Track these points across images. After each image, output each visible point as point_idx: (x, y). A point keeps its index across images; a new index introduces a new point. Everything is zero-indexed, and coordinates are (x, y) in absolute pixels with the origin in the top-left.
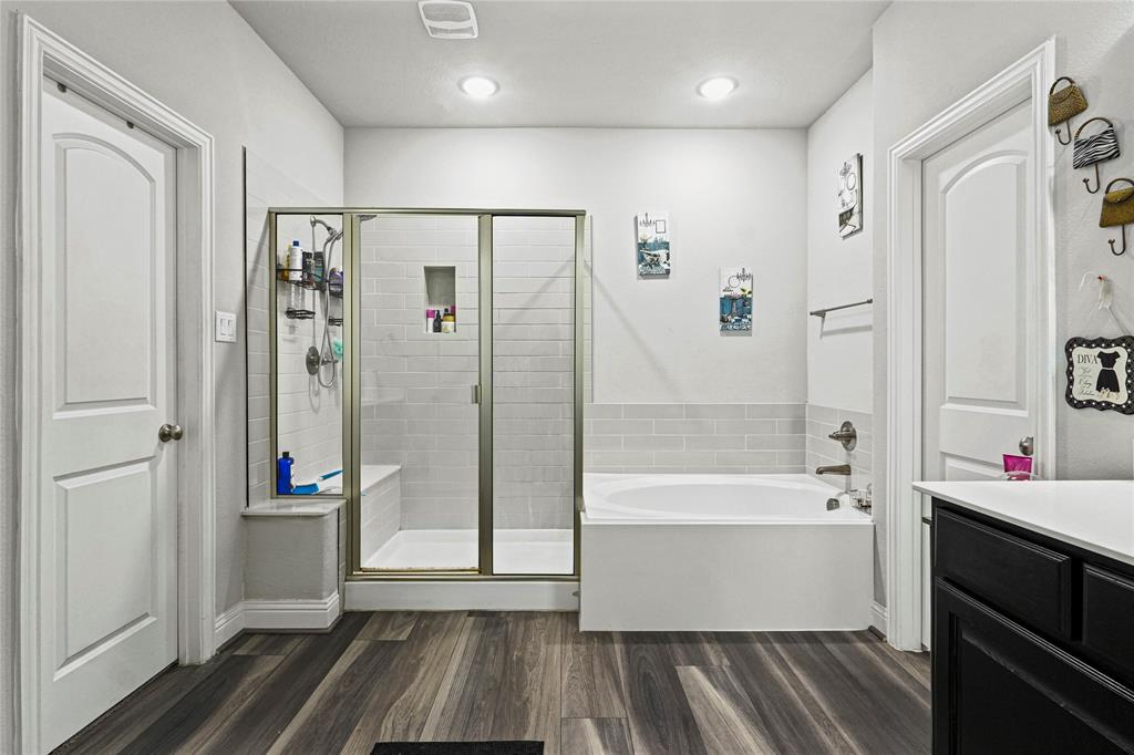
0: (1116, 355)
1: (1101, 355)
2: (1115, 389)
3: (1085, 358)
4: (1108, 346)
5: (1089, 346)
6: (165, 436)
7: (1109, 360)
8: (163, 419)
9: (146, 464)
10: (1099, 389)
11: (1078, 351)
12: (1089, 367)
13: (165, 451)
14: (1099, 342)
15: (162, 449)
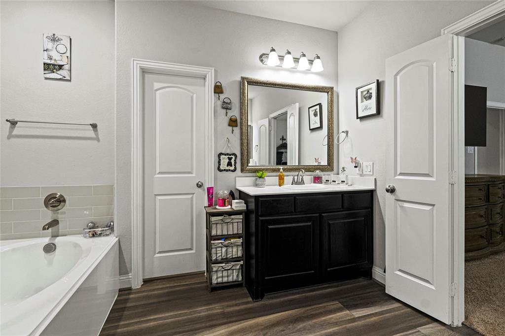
0: (232, 158)
1: (228, 158)
2: (231, 166)
3: (224, 158)
4: (230, 155)
5: (225, 155)
7: (230, 159)
10: (227, 166)
11: (222, 157)
12: (224, 161)
14: (228, 154)
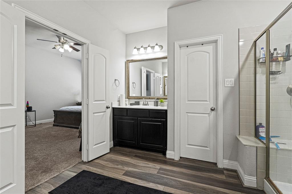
6: (212, 110)
8: (212, 105)
9: (208, 115)
13: (212, 113)
15: (212, 112)
